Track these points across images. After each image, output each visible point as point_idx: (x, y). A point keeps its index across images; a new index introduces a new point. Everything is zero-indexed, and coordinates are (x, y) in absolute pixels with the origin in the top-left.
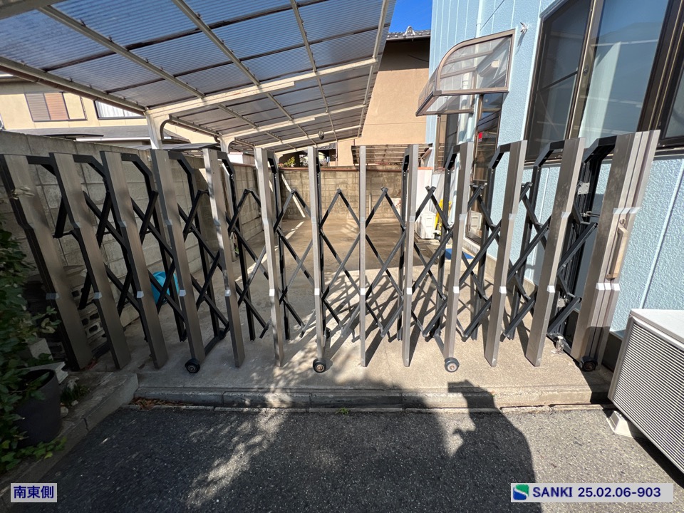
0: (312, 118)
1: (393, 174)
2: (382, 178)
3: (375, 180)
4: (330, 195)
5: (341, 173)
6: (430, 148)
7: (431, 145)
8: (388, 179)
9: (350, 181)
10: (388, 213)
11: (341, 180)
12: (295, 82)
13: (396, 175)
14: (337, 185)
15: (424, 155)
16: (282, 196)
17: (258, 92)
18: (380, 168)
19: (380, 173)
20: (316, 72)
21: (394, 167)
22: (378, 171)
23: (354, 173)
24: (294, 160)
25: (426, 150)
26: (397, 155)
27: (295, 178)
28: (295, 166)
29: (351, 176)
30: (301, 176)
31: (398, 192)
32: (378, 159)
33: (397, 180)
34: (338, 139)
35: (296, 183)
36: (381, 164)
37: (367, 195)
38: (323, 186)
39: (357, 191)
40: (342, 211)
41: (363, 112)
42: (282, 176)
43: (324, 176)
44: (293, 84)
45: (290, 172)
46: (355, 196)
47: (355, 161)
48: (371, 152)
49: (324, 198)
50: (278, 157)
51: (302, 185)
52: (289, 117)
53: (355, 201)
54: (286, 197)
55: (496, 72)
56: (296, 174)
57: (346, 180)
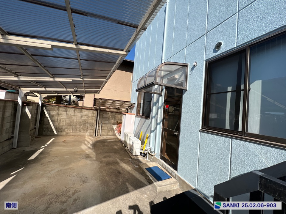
1: (114, 114)
2: (108, 115)
3: (105, 116)
4: (76, 121)
5: (85, 110)
6: (134, 105)
7: (135, 104)
8: (111, 116)
9: (90, 115)
10: (110, 133)
11: (85, 114)
12: (52, 46)
13: (116, 114)
14: (82, 116)
15: (131, 107)
18: (108, 110)
19: (108, 112)
21: (115, 110)
22: (106, 111)
23: (93, 111)
24: (55, 99)
25: (132, 105)
26: (117, 105)
27: (54, 110)
28: (55, 103)
30: (58, 109)
31: (116, 122)
32: (107, 106)
33: (116, 116)
34: (86, 93)
35: (54, 113)
36: (108, 108)
37: (99, 123)
38: (72, 116)
39: (94, 121)
40: (83, 131)
41: (104, 83)
42: (44, 108)
43: (74, 111)
44: (50, 47)
45: (51, 106)
46: (93, 123)
47: (94, 105)
48: (104, 102)
49: (72, 123)
50: (43, 97)
51: (58, 114)
52: (50, 75)
53: (92, 126)
54: (44, 121)
55: (177, 80)
56: (55, 108)
57: (88, 114)
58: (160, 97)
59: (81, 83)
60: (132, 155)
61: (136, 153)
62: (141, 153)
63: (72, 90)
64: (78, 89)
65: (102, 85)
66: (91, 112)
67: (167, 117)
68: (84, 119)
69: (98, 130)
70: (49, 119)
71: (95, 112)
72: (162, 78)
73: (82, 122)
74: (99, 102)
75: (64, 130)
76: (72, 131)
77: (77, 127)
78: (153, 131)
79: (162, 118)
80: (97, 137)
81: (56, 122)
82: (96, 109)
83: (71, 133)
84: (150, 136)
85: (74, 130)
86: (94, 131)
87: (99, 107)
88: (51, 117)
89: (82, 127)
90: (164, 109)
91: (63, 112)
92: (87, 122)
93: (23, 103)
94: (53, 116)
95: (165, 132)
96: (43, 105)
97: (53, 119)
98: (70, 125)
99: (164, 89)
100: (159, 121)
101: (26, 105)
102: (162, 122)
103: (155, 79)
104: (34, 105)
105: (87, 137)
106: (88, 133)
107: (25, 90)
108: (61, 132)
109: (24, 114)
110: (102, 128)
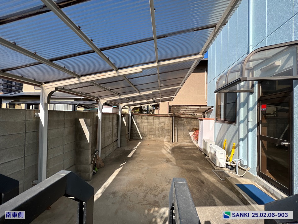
0: (150, 92)
1: (189, 120)
2: (183, 121)
3: (180, 122)
4: (156, 128)
5: (162, 117)
6: (212, 109)
7: (213, 107)
8: (186, 122)
9: (167, 122)
10: (186, 140)
11: (162, 121)
12: (142, 69)
13: (191, 120)
14: (160, 123)
15: (209, 111)
16: (131, 127)
17: (116, 75)
18: (182, 116)
19: (183, 119)
20: (158, 63)
21: (190, 116)
22: (181, 117)
23: (169, 118)
24: (139, 110)
25: (209, 109)
26: (192, 111)
27: (139, 119)
28: (139, 113)
29: (167, 119)
30: (142, 118)
31: (192, 129)
32: (182, 112)
33: (191, 122)
34: (162, 102)
35: (139, 121)
36: (182, 114)
37: (175, 129)
38: (152, 123)
39: (170, 127)
40: (161, 137)
41: (178, 90)
42: (133, 118)
43: (153, 118)
44: (141, 70)
45: (137, 116)
46: (169, 129)
47: (170, 112)
48: (179, 108)
49: (153, 129)
50: (132, 109)
51: (142, 122)
52: (138, 91)
53: (169, 132)
54: (133, 128)
55: (279, 68)
56: (140, 117)
57: (164, 121)
58: (251, 96)
59: (158, 93)
60: (215, 166)
61: (219, 163)
62: (227, 165)
63: (151, 100)
64: (156, 99)
65: (176, 92)
66: (167, 118)
67: (264, 121)
68: (161, 125)
69: (174, 136)
70: (137, 126)
71: (171, 119)
72: (251, 70)
73: (160, 128)
74: (174, 108)
75: (147, 135)
76: (152, 137)
77: (156, 133)
78: (243, 140)
79: (256, 123)
80: (174, 143)
81: (141, 129)
82: (171, 116)
83: (152, 138)
84: (238, 146)
85: (154, 135)
86: (171, 137)
87: (174, 114)
88: (138, 124)
89: (160, 133)
90: (259, 110)
91: (145, 120)
92: (164, 128)
93: (121, 114)
94: (139, 124)
95: (263, 141)
96: (132, 115)
97: (139, 126)
98: (151, 131)
99: (257, 85)
100: (251, 127)
101: (123, 116)
102: (256, 128)
103: (241, 75)
104: (127, 115)
105: (165, 142)
106: (166, 139)
107: (122, 105)
108: (145, 137)
109: (122, 123)
110: (179, 135)
